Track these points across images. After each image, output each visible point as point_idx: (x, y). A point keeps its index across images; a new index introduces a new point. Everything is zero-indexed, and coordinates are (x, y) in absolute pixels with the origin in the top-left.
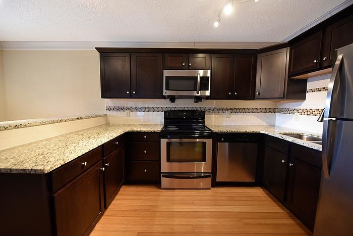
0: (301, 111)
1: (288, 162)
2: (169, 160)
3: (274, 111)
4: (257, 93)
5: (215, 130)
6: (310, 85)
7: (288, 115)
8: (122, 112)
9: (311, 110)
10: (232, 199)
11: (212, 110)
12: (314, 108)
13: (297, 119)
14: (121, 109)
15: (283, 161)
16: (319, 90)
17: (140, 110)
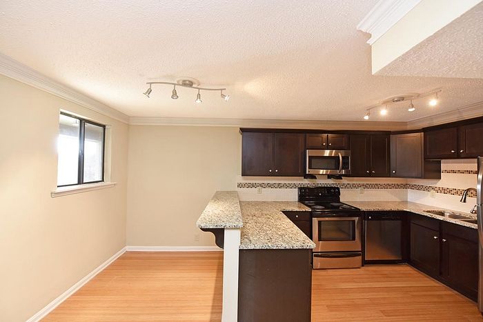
0: (437, 189)
1: (440, 238)
2: (320, 239)
3: (405, 186)
4: (394, 172)
5: (363, 208)
6: (445, 165)
7: (421, 191)
8: (253, 189)
9: (448, 189)
11: (346, 186)
12: (451, 187)
13: (433, 196)
14: (253, 186)
15: (435, 237)
16: (454, 172)
17: (273, 186)
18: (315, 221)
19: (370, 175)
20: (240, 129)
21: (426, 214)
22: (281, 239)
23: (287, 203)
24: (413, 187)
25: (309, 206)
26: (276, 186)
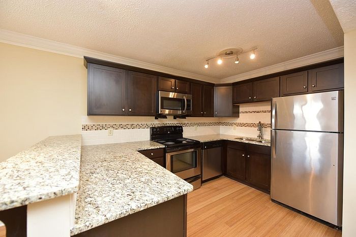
0: (237, 124)
1: (246, 155)
3: (219, 124)
4: (215, 113)
5: (202, 141)
6: (241, 109)
7: (228, 126)
8: (103, 131)
9: (243, 123)
10: (217, 189)
13: (235, 129)
14: (103, 127)
15: (243, 155)
17: (125, 127)
18: (168, 156)
19: (203, 116)
20: (85, 57)
21: (237, 140)
22: (147, 190)
23: (141, 143)
24: (223, 124)
25: (162, 143)
26: (129, 127)
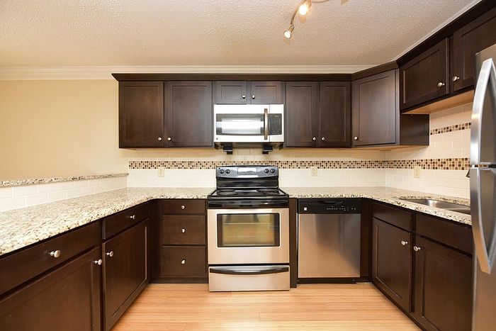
0: (423, 163)
1: (413, 243)
2: (220, 244)
3: (383, 164)
4: (356, 138)
5: (293, 195)
7: (403, 170)
8: (152, 169)
9: (439, 160)
11: (290, 165)
12: (443, 157)
13: (417, 176)
14: (152, 165)
15: (404, 243)
16: (448, 130)
17: (180, 166)
20: (113, 75)
26: (186, 165)
